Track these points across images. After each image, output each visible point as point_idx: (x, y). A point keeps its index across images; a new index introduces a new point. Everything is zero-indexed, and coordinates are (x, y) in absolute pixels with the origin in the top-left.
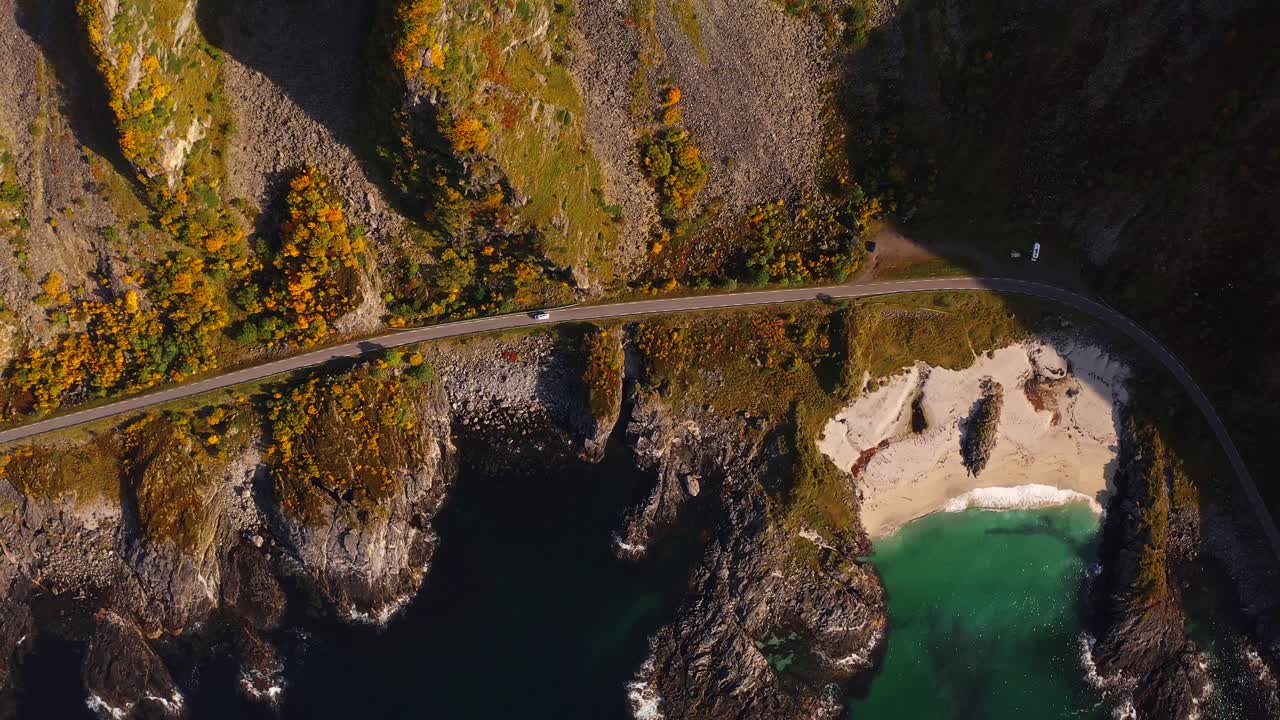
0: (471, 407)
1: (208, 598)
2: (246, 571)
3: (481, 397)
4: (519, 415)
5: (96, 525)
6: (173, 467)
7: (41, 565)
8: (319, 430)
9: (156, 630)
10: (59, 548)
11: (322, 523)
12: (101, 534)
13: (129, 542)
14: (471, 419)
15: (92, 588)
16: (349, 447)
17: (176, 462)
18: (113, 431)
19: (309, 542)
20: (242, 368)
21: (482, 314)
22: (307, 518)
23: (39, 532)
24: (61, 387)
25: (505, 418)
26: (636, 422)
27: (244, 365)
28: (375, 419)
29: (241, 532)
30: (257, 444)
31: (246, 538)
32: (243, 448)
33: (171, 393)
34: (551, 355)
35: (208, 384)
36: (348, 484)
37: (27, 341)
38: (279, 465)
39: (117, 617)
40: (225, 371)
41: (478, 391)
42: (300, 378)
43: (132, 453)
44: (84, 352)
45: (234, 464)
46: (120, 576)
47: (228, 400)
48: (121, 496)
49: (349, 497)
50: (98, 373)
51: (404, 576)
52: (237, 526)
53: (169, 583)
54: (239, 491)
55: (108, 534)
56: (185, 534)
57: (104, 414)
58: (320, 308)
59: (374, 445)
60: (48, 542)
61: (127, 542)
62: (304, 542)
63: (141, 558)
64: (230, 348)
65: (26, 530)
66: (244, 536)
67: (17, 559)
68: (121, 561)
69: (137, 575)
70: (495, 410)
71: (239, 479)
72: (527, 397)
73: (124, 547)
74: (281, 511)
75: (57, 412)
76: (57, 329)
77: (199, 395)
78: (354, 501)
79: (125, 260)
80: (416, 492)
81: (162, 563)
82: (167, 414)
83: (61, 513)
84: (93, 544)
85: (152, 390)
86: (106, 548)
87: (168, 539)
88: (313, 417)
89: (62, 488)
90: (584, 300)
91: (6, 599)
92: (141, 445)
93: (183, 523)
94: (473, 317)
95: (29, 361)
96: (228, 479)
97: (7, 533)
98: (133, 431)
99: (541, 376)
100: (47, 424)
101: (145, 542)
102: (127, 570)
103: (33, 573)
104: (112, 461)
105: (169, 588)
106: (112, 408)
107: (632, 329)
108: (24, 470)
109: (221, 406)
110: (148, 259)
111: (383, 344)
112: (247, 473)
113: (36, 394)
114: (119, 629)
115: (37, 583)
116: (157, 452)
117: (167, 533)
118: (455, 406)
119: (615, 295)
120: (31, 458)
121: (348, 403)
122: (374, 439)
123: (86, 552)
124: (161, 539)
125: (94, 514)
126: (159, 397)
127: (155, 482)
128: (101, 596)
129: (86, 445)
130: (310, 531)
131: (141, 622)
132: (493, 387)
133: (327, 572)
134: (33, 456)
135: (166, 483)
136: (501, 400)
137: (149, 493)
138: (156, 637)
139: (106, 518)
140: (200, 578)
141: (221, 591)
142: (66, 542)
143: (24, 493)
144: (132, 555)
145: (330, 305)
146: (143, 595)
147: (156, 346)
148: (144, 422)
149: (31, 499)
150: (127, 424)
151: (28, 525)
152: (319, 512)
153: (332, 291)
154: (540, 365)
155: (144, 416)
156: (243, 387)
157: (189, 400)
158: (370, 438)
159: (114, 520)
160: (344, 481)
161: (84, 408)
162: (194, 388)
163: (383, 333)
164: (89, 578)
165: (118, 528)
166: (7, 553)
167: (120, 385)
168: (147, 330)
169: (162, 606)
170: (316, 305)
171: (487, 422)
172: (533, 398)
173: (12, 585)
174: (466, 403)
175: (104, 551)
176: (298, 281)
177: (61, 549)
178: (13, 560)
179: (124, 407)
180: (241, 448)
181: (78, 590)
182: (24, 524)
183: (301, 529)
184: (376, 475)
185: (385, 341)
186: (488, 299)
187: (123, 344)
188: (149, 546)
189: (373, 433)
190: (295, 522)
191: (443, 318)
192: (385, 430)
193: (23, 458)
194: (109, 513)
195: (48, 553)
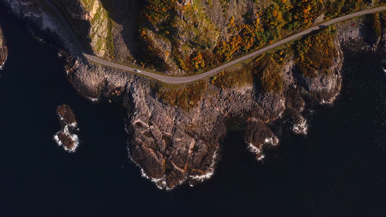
0: (344, 40)
1: (283, 106)
2: (293, 96)
3: (346, 37)
4: (356, 41)
5: (245, 93)
6: (272, 68)
7: (227, 109)
8: (312, 50)
9: (268, 120)
10: (233, 102)
11: (316, 76)
12: (247, 95)
13: (257, 95)
14: (345, 43)
15: (245, 112)
16: (321, 54)
17: (272, 67)
18: (250, 62)
19: (312, 82)
20: (288, 37)
21: (346, 14)
22: (311, 76)
23: (226, 99)
24: (232, 52)
25: (353, 42)
26: (384, 38)
27: (288, 36)
28: (326, 45)
29: (289, 85)
30: (293, 59)
31: (292, 87)
32: (289, 61)
33: (268, 48)
34: (363, 23)
35: (279, 43)
36: (320, 65)
37: (222, 40)
38: (300, 63)
39: (254, 119)
40: (283, 39)
41: (345, 36)
42: (305, 37)
43: (257, 68)
44: (239, 40)
45: (286, 66)
46: (254, 106)
47: (285, 47)
48: (253, 82)
49: (320, 68)
50: (245, 45)
51: (336, 89)
52: (288, 84)
53: (271, 104)
54: (288, 73)
55: (249, 95)
56: (277, 87)
57: (247, 58)
58: (312, 16)
59: (327, 52)
60: (229, 102)
61: (255, 96)
62: (311, 82)
63: (262, 99)
64: (284, 32)
65: (221, 99)
66: (291, 86)
67: (219, 109)
68: (254, 102)
69: (260, 104)
70: (350, 40)
71: (288, 70)
72: (357, 36)
73: (255, 97)
74: (303, 76)
75: (232, 60)
76: (230, 35)
77: (277, 46)
78: (322, 69)
79: (258, 8)
80: (336, 65)
81: (270, 98)
82: (267, 54)
83: (233, 92)
84: (245, 99)
85: (262, 48)
86: (249, 99)
87: (272, 90)
88: (310, 47)
89: (234, 83)
90: (369, 8)
91: (216, 123)
92: (261, 64)
93: (276, 84)
94: (344, 15)
95: (222, 46)
96: (284, 71)
97: (214, 102)
98: (258, 61)
99: (360, 30)
100: (230, 64)
101: (264, 93)
102: (257, 104)
103: (225, 112)
104: (250, 72)
105: (271, 106)
106: (250, 55)
107: (381, 14)
108: (222, 80)
109: (282, 49)
110: (265, 7)
111: (325, 25)
112: (290, 68)
113: (225, 55)
114: (256, 122)
115: (226, 115)
116: (266, 65)
117: (272, 88)
118: (341, 41)
119: (376, 6)
120: (224, 76)
121: (320, 41)
122: (327, 51)
123: (243, 102)
124: (269, 91)
125: (244, 89)
126: (265, 49)
127: (267, 74)
128: (249, 114)
129: (241, 68)
130: (313, 79)
131: (263, 119)
132: (349, 34)
133: (316, 91)
134: (225, 75)
135: (270, 73)
136: (351, 38)
137: (265, 77)
138: (268, 122)
139: (248, 90)
140: (281, 100)
141: (286, 104)
142: (235, 100)
143: (221, 88)
144: (258, 99)
145: (315, 14)
146: (262, 110)
147: (263, 34)
148: (261, 57)
149: (223, 89)
150: (256, 58)
151: (222, 98)
152: (315, 73)
153: (316, 10)
154: (360, 27)
155: (261, 55)
156: (289, 42)
157: (274, 49)
158: (326, 50)
159: (251, 90)
160: (319, 64)
161: (241, 57)
162: (275, 45)
163: (324, 22)
164: (244, 109)
165: (252, 92)
166: (215, 108)
167: (252, 48)
168: (260, 30)
169: (269, 112)
170: (310, 15)
171: (349, 44)
172: (359, 36)
173: (218, 118)
174: (343, 40)
175: (248, 100)
176: (306, 8)
177: (234, 102)
178: (218, 110)
179: (254, 54)
180: (288, 61)
181: (241, 114)
182: (221, 98)
183: (310, 79)
184: (327, 61)
185: (325, 24)
186: (348, 10)
187: (253, 35)
188: (265, 94)
189: (326, 49)
190: (308, 78)
191: (338, 16)
192: (329, 47)
193: (221, 76)
194: (249, 88)
195: (229, 105)
